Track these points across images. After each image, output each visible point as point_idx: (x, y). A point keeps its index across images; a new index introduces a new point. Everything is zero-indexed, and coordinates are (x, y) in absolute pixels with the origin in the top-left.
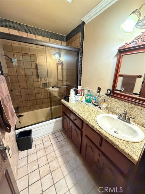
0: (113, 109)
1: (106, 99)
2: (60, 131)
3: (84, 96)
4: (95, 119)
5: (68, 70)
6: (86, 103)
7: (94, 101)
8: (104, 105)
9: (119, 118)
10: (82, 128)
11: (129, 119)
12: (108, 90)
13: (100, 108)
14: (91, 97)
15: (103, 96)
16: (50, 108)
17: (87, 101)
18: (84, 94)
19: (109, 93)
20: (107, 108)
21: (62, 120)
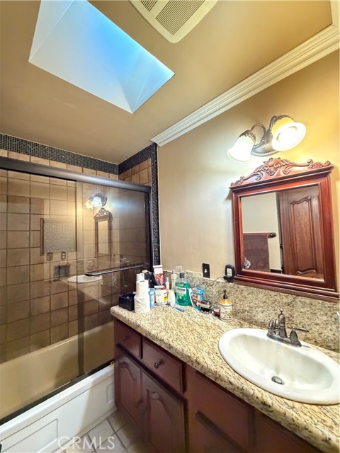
0: (249, 314)
1: (228, 290)
2: (107, 419)
3: (170, 289)
4: (217, 350)
5: (124, 229)
6: (179, 307)
7: (199, 298)
8: (226, 307)
9: (270, 336)
10: (184, 389)
11: (294, 334)
12: (228, 267)
13: (217, 315)
14: (190, 290)
15: (218, 283)
16: (76, 337)
17: (180, 301)
18: (170, 285)
19: (231, 275)
20: (235, 313)
21: (113, 373)
